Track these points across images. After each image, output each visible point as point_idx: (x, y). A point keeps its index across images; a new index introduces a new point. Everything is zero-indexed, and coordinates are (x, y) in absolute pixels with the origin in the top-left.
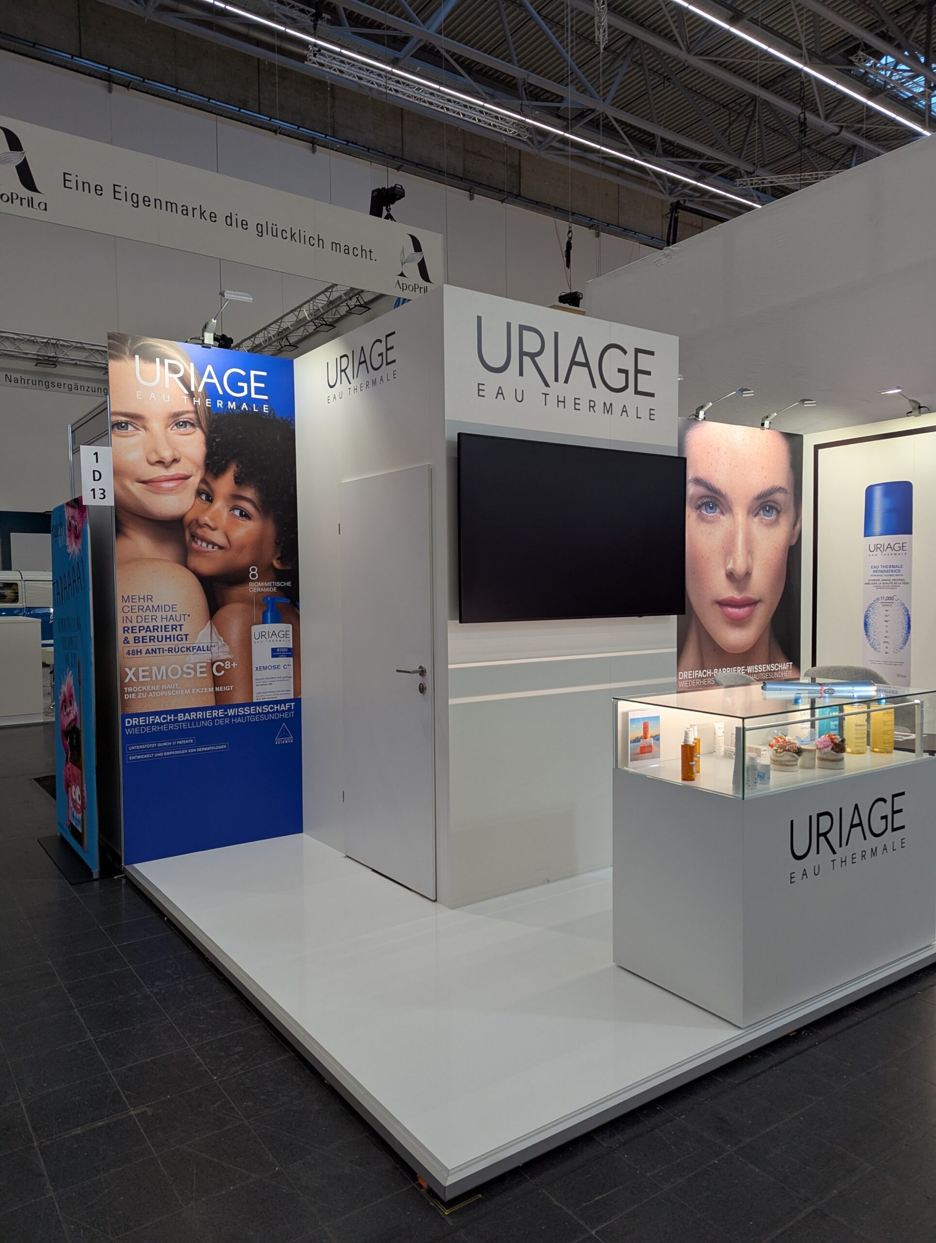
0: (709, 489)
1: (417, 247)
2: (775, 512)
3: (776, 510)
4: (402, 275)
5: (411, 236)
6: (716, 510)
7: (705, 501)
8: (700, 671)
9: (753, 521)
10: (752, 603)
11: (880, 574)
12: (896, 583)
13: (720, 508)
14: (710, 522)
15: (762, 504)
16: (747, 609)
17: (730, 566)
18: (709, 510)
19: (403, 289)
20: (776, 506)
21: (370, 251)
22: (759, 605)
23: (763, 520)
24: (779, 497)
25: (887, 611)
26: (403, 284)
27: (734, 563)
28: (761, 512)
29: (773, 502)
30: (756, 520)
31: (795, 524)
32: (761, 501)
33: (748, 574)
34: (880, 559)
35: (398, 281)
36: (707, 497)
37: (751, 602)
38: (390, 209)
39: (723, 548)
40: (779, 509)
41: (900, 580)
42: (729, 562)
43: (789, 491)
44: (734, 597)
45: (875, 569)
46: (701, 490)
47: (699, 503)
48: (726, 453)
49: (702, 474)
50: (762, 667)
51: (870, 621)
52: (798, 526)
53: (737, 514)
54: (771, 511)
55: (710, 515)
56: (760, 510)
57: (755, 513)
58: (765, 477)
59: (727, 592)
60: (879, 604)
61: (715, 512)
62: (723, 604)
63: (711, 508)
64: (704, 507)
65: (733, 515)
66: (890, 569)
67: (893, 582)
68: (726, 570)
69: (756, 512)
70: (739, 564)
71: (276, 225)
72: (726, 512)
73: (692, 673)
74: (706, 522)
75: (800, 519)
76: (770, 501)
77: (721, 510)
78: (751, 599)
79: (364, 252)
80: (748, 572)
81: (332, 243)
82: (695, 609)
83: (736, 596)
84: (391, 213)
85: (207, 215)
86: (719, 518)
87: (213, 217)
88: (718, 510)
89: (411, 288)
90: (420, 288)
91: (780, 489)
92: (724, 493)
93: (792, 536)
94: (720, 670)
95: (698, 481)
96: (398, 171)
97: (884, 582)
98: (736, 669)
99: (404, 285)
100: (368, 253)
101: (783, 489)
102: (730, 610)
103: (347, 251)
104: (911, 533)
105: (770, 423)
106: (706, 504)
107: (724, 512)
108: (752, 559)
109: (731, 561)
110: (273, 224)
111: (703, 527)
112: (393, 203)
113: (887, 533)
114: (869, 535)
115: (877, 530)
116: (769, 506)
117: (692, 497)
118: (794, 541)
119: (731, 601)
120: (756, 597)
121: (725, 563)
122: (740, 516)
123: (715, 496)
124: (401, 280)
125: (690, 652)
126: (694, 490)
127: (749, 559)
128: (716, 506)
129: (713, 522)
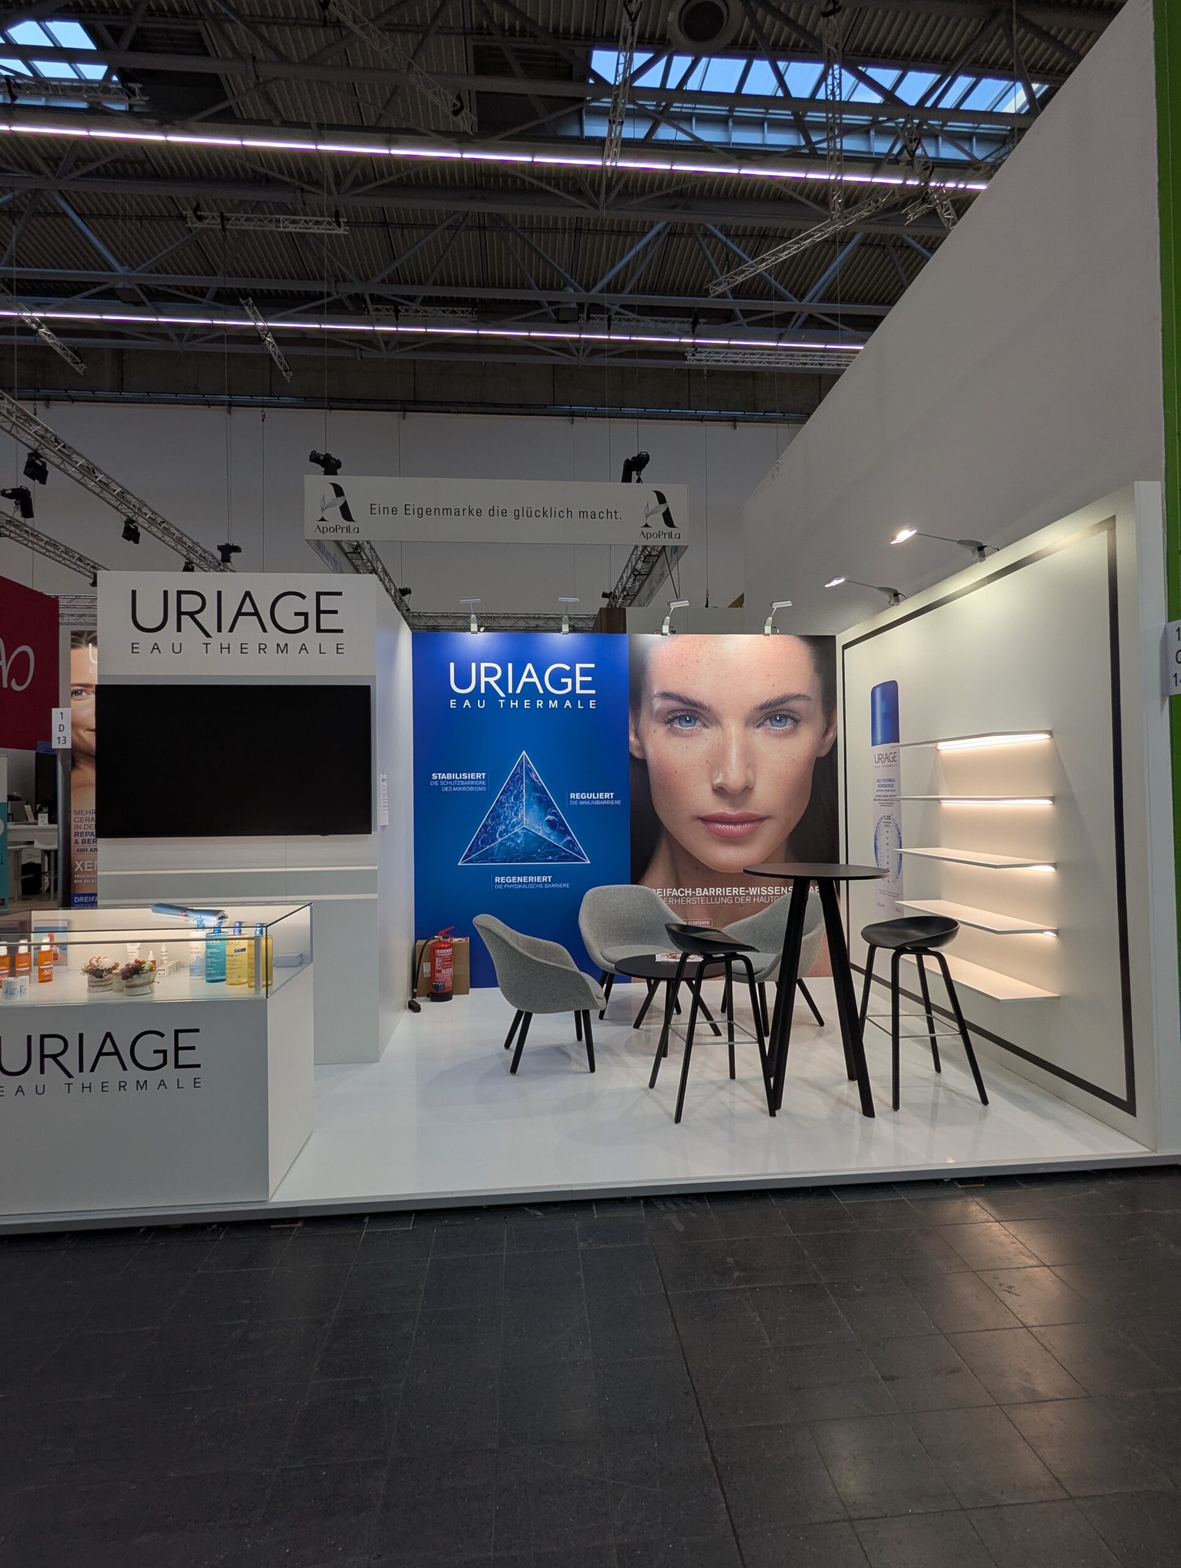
0: (684, 703)
1: (661, 499)
2: (789, 721)
3: (792, 718)
4: (646, 525)
5: (657, 492)
6: (695, 723)
7: (679, 714)
8: (675, 890)
9: (754, 733)
10: (756, 820)
11: (882, 788)
12: (892, 800)
13: (701, 721)
14: (685, 736)
15: (768, 713)
16: (747, 826)
17: (718, 780)
18: (684, 724)
20: (791, 715)
22: (767, 821)
23: (771, 731)
25: (887, 832)
27: (726, 776)
28: (768, 722)
29: (788, 710)
30: (760, 730)
32: (768, 710)
33: (748, 789)
34: (882, 772)
36: (682, 710)
37: (753, 819)
38: (640, 473)
39: (707, 762)
40: (797, 717)
41: (894, 796)
42: (718, 777)
43: (813, 697)
44: (726, 814)
45: (879, 783)
46: (672, 704)
47: (670, 717)
48: (709, 664)
49: (673, 687)
51: (878, 844)
52: (831, 735)
53: (729, 726)
54: (784, 720)
55: (687, 728)
56: (765, 720)
57: (757, 724)
58: (773, 686)
59: (715, 807)
60: (883, 823)
61: (694, 726)
62: (707, 820)
63: (689, 722)
64: (677, 721)
65: (721, 727)
66: (888, 783)
67: (890, 798)
68: (712, 785)
69: (759, 723)
70: (734, 777)
72: (712, 724)
74: (680, 736)
75: (834, 726)
76: (781, 710)
77: (704, 723)
78: (755, 816)
79: (609, 514)
80: (747, 787)
82: (666, 825)
83: (728, 812)
84: (641, 476)
86: (701, 731)
87: (479, 512)
88: (698, 723)
91: (797, 697)
92: (707, 705)
93: (821, 746)
94: (706, 889)
95: (666, 695)
97: (885, 798)
98: (732, 890)
100: (614, 514)
101: (804, 696)
102: (719, 826)
103: (593, 516)
104: (898, 741)
105: (772, 627)
106: (680, 718)
107: (708, 724)
108: (754, 772)
109: (721, 775)
111: (676, 741)
112: (643, 467)
113: (885, 741)
114: (874, 743)
115: (879, 737)
116: (780, 716)
117: (659, 712)
118: (824, 752)
119: (721, 817)
120: (760, 813)
121: (711, 778)
122: (734, 728)
123: (695, 708)
124: (646, 530)
125: (659, 869)
126: (658, 704)
127: (750, 772)
128: (696, 719)
129: (691, 736)
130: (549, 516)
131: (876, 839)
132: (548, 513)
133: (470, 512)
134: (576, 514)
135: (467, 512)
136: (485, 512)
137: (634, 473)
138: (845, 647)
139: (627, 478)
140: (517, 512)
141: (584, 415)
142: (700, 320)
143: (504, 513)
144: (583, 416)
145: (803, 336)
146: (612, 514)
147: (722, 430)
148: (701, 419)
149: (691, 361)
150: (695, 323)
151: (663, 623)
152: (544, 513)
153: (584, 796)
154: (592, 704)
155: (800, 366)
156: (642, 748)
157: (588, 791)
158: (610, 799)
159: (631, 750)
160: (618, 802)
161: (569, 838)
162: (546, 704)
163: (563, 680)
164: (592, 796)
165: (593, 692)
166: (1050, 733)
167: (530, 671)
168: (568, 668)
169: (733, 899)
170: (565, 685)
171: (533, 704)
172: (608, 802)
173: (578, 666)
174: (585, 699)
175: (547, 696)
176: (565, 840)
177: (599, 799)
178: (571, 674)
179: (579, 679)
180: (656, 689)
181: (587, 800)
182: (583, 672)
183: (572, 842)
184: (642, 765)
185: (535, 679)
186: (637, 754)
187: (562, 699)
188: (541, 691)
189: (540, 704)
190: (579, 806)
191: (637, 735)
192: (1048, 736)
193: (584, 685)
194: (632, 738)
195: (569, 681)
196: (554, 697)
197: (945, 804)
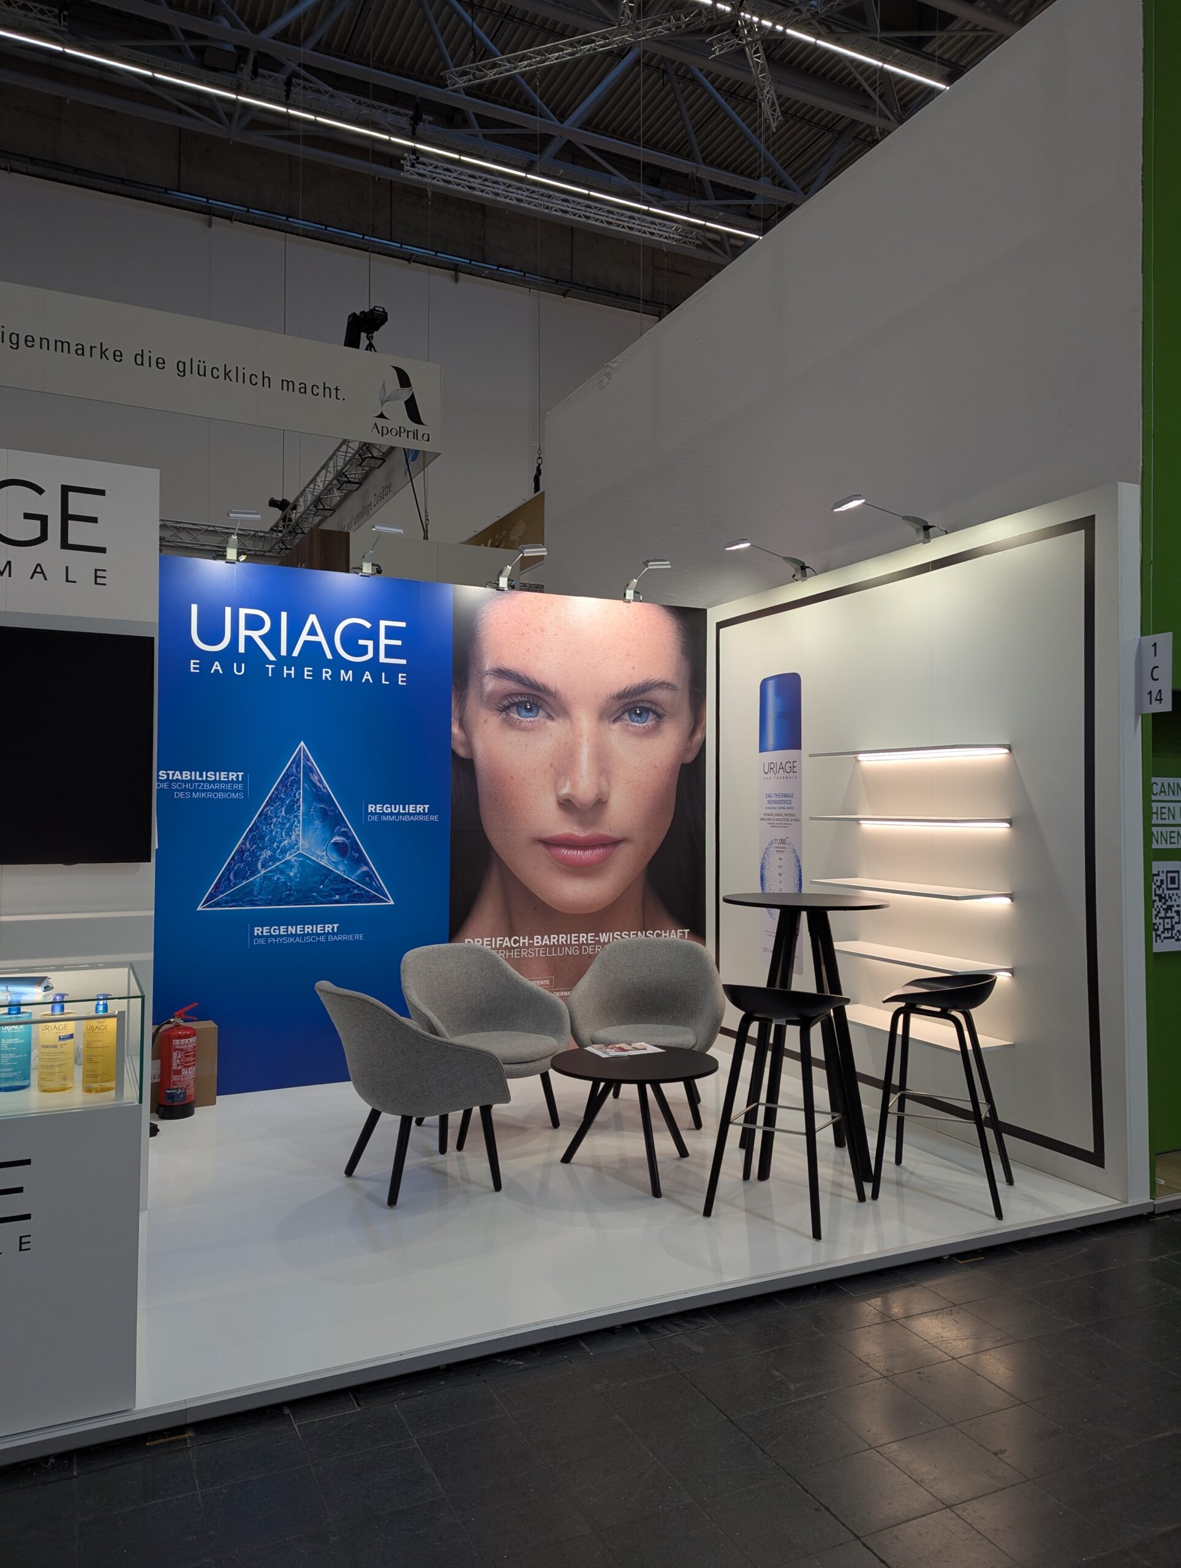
0: (524, 684)
1: (404, 380)
2: (651, 716)
3: (654, 712)
4: (382, 416)
5: (397, 369)
6: (538, 713)
7: (516, 700)
8: (507, 938)
9: (610, 729)
10: (612, 843)
11: (773, 805)
12: (788, 820)
13: (544, 710)
14: (525, 730)
15: (627, 704)
16: (598, 852)
17: (565, 791)
18: (524, 713)
19: (382, 434)
20: (654, 708)
21: (337, 389)
22: (622, 845)
23: (630, 728)
24: (661, 696)
25: (780, 859)
26: (382, 427)
27: (574, 785)
28: (626, 716)
29: (649, 702)
30: (616, 727)
31: (693, 733)
32: (626, 701)
33: (600, 803)
34: (775, 785)
35: (375, 424)
36: (521, 694)
37: (606, 842)
38: (372, 337)
39: (552, 765)
40: (660, 711)
41: (791, 815)
42: (564, 786)
43: (679, 686)
44: (573, 835)
45: (769, 799)
46: (509, 685)
47: (505, 703)
48: (556, 635)
49: (511, 662)
50: (629, 935)
51: (766, 874)
52: (698, 736)
53: (579, 719)
54: (645, 714)
55: (527, 720)
56: (623, 713)
57: (613, 718)
58: (634, 668)
59: (559, 826)
60: (773, 850)
61: (536, 716)
62: (550, 843)
63: (530, 710)
64: (514, 709)
65: (570, 719)
66: (783, 799)
67: (786, 817)
68: (557, 796)
69: (616, 716)
70: (584, 786)
71: (204, 362)
72: (558, 715)
73: (491, 941)
74: (518, 729)
75: (704, 722)
76: (642, 701)
77: (548, 713)
78: (607, 838)
79: (327, 390)
80: (600, 799)
81: (283, 381)
82: (497, 850)
83: (576, 833)
84: (373, 342)
85: (110, 354)
86: (545, 723)
87: (118, 356)
88: (541, 713)
89: (394, 432)
90: (408, 432)
91: (661, 685)
92: (553, 690)
93: (687, 750)
94: (546, 937)
95: (502, 673)
96: (565, 298)
97: (777, 817)
98: (579, 937)
99: (385, 429)
100: (333, 392)
101: (669, 684)
102: (565, 852)
103: (303, 389)
104: (800, 749)
105: (635, 592)
106: (519, 705)
107: (554, 715)
108: (609, 781)
109: (568, 784)
110: (200, 361)
111: (513, 736)
112: (377, 329)
113: (780, 746)
114: (763, 748)
115: (771, 740)
116: (641, 708)
117: (492, 695)
118: (690, 757)
119: (567, 839)
120: (616, 834)
121: (556, 786)
122: (585, 721)
123: (537, 693)
124: (381, 422)
125: (487, 911)
126: (491, 684)
127: (603, 781)
128: (539, 707)
129: (532, 730)
130: (234, 379)
131: (762, 868)
132: (233, 375)
133: (103, 353)
134: (276, 383)
135: (97, 352)
136: (129, 358)
137: (363, 335)
138: (720, 625)
139: (352, 341)
140: (181, 365)
141: (229, 217)
142: (424, 117)
143: (160, 363)
144: (226, 218)
145: (561, 172)
146: (331, 391)
147: (440, 278)
148: (409, 258)
149: (409, 174)
150: (416, 120)
151: (501, 573)
152: (226, 374)
153: (387, 809)
154: (401, 678)
155: (560, 214)
156: (469, 744)
157: (393, 802)
158: (424, 814)
159: (453, 746)
160: (435, 818)
161: (365, 869)
162: (336, 675)
163: (361, 642)
164: (399, 808)
165: (404, 662)
166: (1009, 748)
167: (313, 625)
168: (368, 625)
169: (580, 949)
170: (364, 650)
171: (317, 674)
172: (421, 818)
173: (383, 624)
174: (393, 670)
175: (338, 663)
176: (359, 872)
177: (409, 814)
178: (373, 635)
179: (383, 642)
180: (488, 664)
181: (392, 814)
182: (391, 633)
183: (369, 874)
184: (466, 767)
185: (321, 638)
186: (461, 752)
187: (360, 669)
188: (329, 656)
189: (327, 674)
190: (381, 822)
191: (462, 726)
192: (1006, 751)
193: (390, 651)
194: (455, 729)
195: (370, 644)
196: (348, 665)
197: (866, 826)
